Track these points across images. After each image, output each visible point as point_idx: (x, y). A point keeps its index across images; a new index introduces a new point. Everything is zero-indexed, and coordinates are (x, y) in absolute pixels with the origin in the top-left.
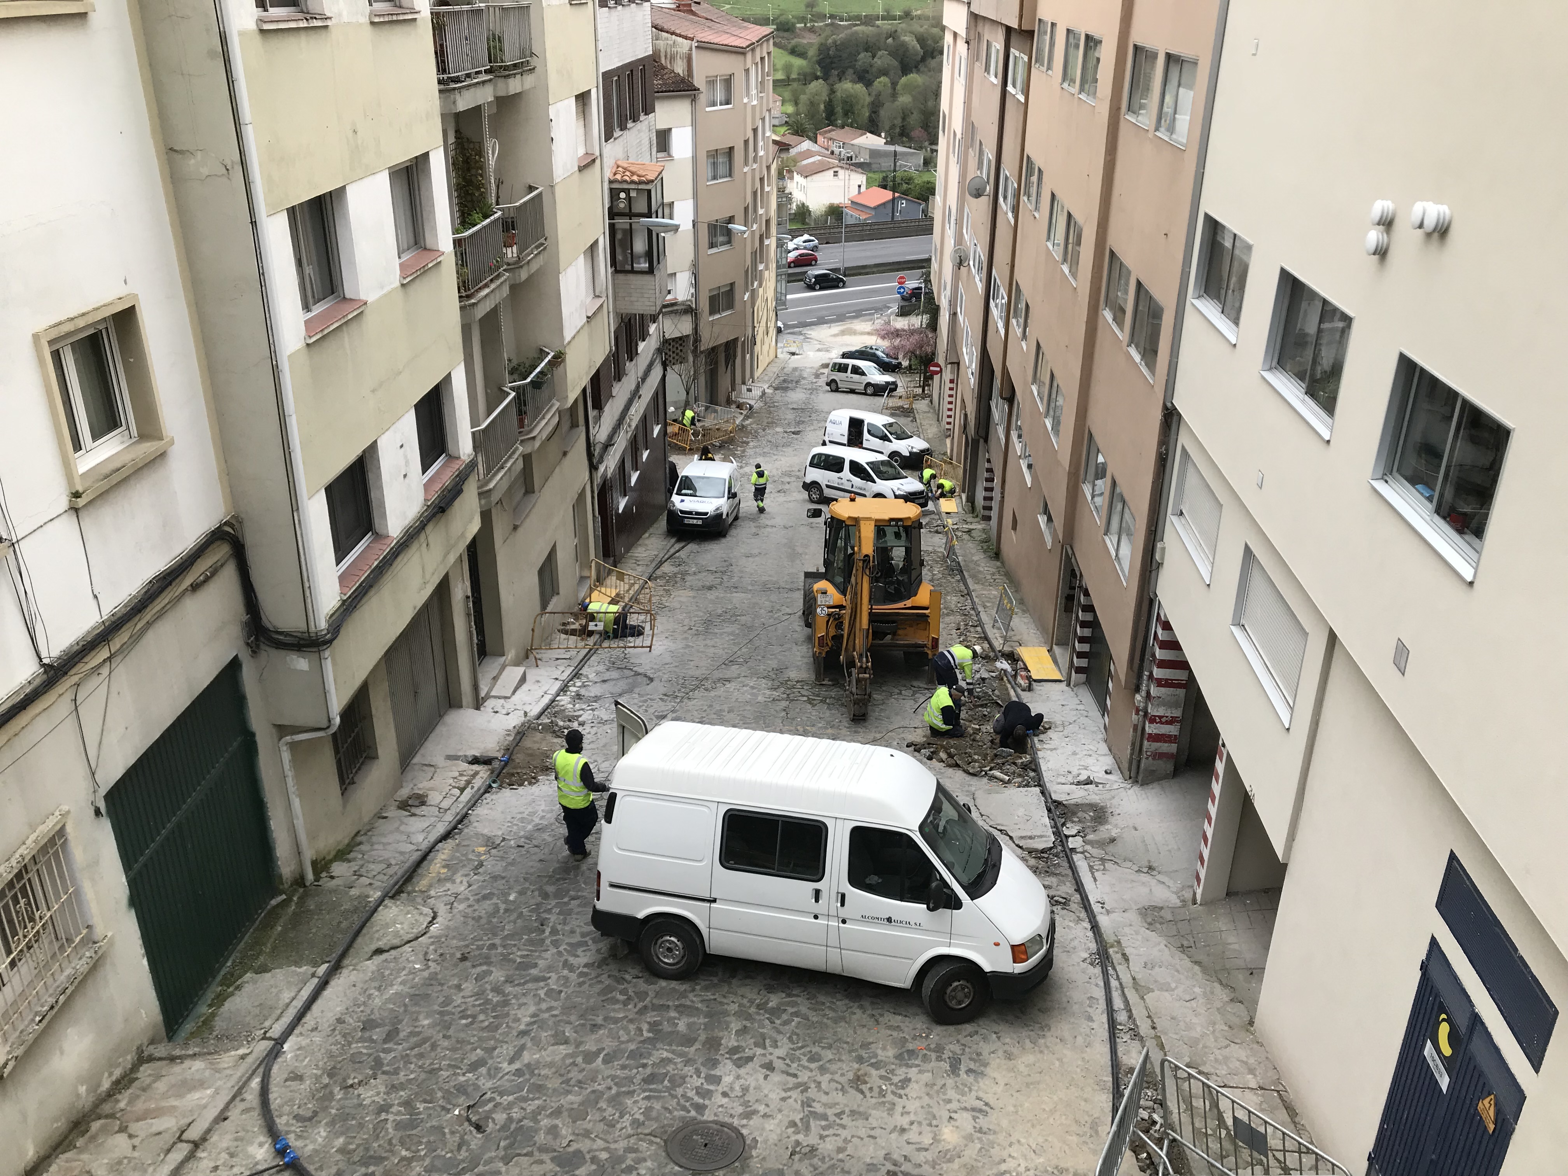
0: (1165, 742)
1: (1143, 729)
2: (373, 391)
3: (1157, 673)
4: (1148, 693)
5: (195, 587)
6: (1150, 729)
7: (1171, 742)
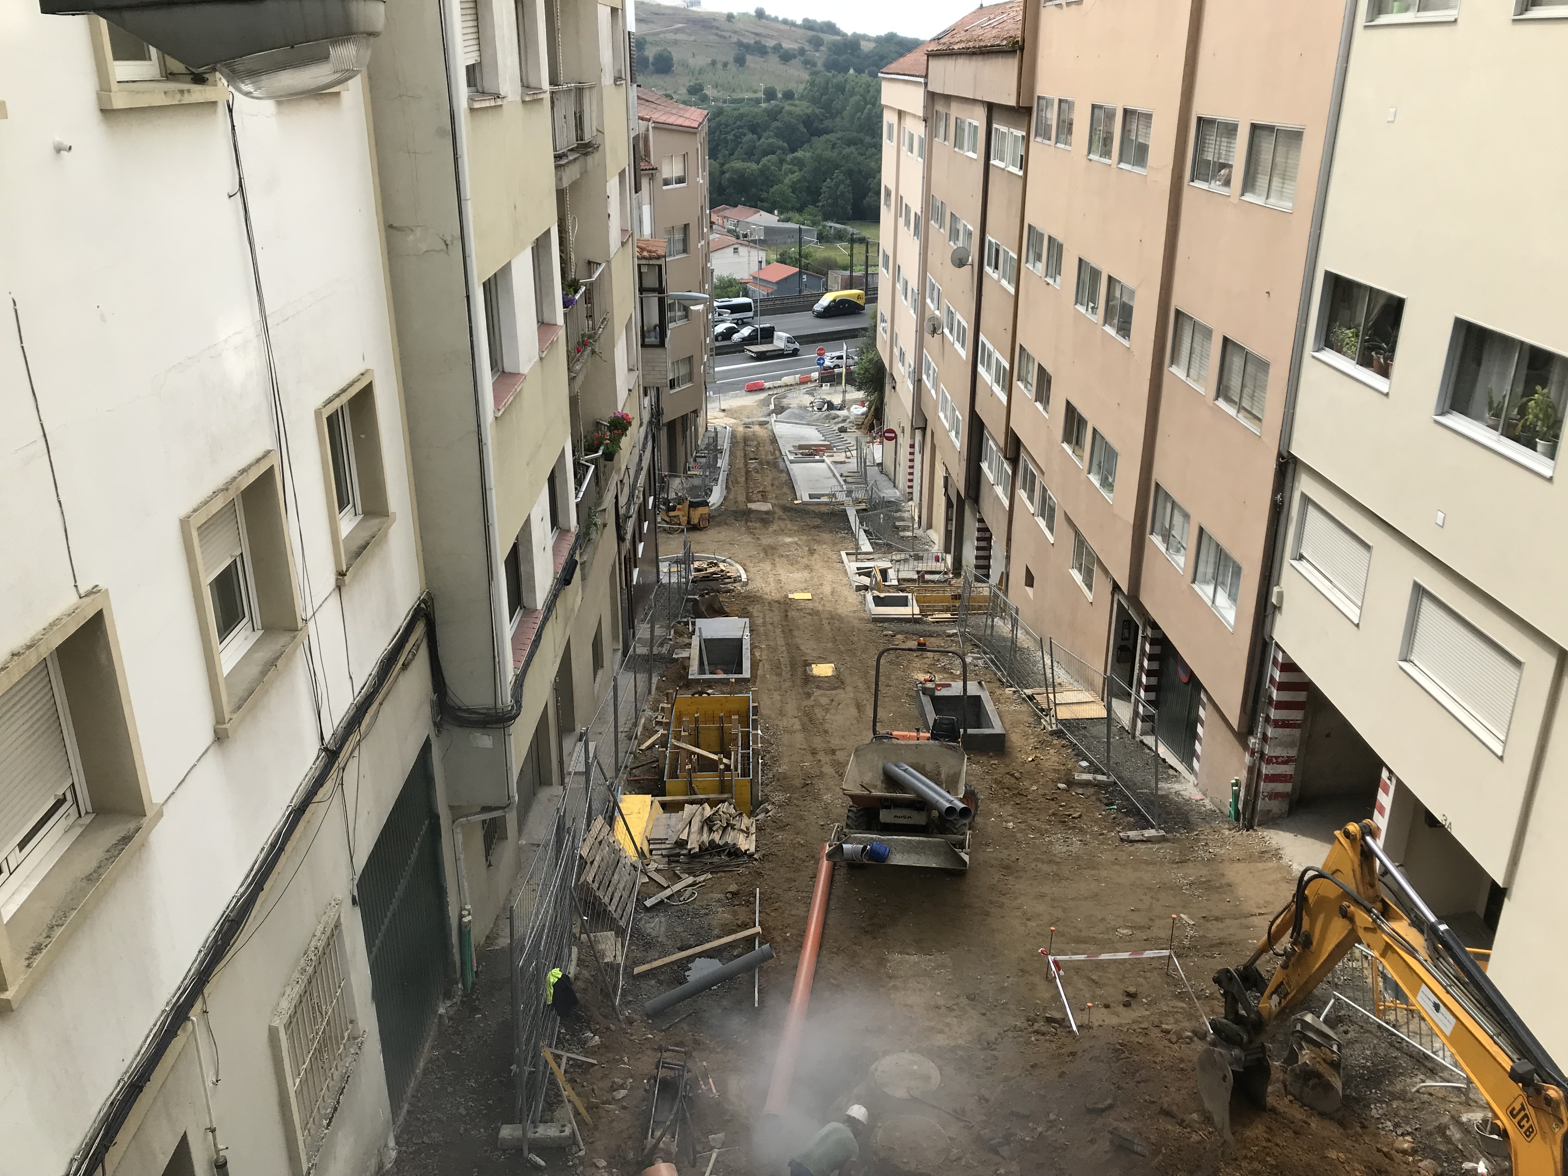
0: (1281, 782)
1: (1259, 770)
2: (528, 464)
3: (1273, 714)
4: (1265, 736)
5: (405, 666)
6: (1265, 769)
7: (1286, 781)
